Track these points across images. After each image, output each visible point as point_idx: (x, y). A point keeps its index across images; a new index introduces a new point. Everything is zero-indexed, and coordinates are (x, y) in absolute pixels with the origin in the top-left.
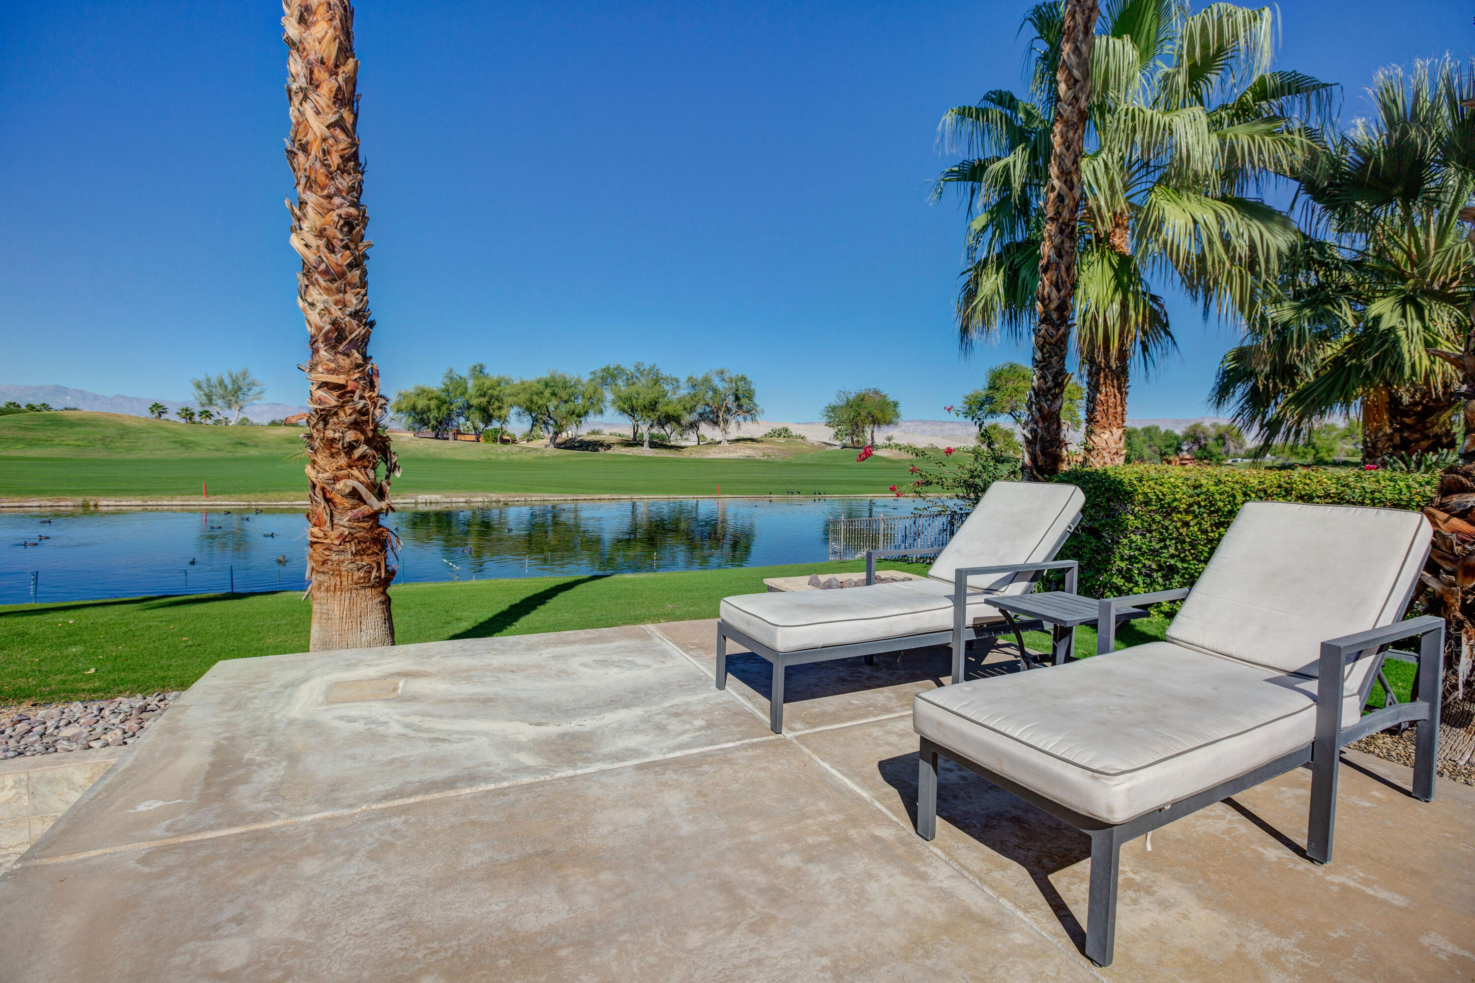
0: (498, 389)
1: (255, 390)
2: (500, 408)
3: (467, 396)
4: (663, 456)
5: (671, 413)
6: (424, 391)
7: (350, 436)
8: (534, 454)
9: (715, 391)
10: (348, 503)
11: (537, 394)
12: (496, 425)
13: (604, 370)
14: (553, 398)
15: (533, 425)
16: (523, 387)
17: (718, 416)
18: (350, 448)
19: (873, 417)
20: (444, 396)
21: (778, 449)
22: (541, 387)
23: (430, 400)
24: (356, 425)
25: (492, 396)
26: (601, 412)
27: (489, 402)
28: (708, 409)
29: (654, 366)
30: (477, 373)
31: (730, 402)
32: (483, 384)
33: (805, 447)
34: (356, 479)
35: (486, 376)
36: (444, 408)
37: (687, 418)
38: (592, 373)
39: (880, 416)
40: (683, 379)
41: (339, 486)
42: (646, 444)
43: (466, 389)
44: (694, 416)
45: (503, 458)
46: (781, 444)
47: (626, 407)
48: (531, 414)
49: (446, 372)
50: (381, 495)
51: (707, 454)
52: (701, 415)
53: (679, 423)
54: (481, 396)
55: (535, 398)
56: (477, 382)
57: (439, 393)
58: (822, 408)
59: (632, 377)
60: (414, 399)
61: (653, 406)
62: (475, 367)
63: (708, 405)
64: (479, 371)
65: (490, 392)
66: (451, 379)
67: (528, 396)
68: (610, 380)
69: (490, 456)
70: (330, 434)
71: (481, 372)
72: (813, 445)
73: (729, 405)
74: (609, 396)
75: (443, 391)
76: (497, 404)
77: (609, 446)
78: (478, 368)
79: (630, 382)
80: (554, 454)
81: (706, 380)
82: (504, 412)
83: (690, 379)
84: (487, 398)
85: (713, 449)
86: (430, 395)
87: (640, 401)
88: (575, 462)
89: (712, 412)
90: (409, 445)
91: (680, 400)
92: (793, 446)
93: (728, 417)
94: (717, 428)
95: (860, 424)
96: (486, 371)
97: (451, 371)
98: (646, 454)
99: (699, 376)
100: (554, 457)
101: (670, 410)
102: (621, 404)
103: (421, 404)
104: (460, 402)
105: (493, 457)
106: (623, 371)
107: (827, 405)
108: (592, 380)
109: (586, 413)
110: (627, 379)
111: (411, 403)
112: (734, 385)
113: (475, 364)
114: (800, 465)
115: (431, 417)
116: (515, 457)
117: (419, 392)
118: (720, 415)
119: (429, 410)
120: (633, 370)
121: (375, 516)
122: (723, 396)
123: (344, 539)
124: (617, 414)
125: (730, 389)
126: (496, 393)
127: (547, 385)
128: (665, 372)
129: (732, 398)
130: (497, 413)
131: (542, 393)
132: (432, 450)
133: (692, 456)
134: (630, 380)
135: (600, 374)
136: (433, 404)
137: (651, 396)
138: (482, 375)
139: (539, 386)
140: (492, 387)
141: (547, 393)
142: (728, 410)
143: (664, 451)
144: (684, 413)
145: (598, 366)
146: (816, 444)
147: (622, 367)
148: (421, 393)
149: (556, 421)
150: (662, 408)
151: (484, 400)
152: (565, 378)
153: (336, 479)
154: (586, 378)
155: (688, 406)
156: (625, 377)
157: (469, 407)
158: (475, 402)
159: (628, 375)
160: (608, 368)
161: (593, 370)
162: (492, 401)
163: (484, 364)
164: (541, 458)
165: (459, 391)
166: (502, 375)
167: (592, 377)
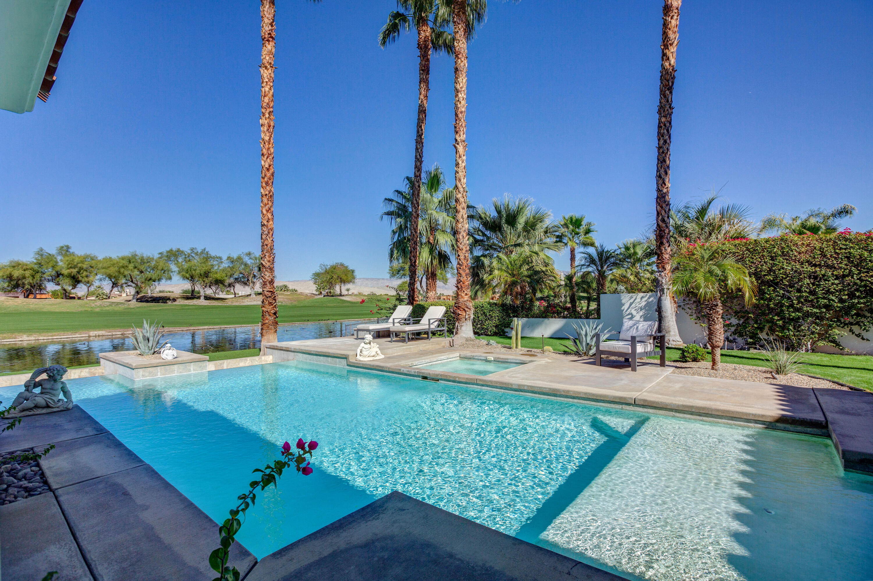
2: (87, 276)
3: (58, 268)
4: (214, 304)
5: (219, 278)
6: (20, 264)
8: (121, 306)
9: (246, 265)
11: (123, 267)
13: (168, 252)
14: (136, 270)
15: (113, 287)
16: (112, 263)
17: (248, 280)
19: (341, 279)
20: (36, 267)
21: (286, 298)
22: (125, 262)
23: (25, 270)
25: (81, 269)
26: (170, 278)
27: (78, 272)
28: (241, 276)
29: (205, 249)
30: (64, 252)
31: (256, 271)
32: (73, 260)
33: (302, 296)
35: (73, 254)
36: (38, 276)
37: (228, 281)
38: (160, 253)
39: (344, 278)
40: (225, 258)
42: (202, 298)
43: (57, 262)
44: (232, 280)
46: (288, 295)
47: (188, 275)
49: (36, 250)
51: (243, 302)
52: (236, 279)
53: (224, 285)
54: (71, 268)
55: (122, 270)
57: (33, 266)
58: (311, 274)
59: (189, 256)
61: (206, 274)
62: (62, 247)
63: (241, 273)
64: (65, 250)
65: (79, 265)
66: (42, 255)
67: (117, 269)
68: (173, 258)
69: (86, 309)
71: (67, 251)
72: (307, 295)
73: (255, 273)
74: (174, 267)
75: (36, 264)
76: (85, 273)
77: (174, 300)
78: (65, 248)
79: (188, 259)
80: (138, 306)
81: (239, 258)
82: (91, 279)
83: (229, 258)
84: (76, 270)
85: (246, 300)
86: (25, 267)
87: (198, 271)
88: (156, 310)
89: (244, 277)
90: (8, 303)
91: (223, 270)
92: (295, 296)
93: (255, 280)
94: (247, 287)
95: (333, 282)
96: (71, 251)
97: (42, 250)
98: (203, 304)
99: (235, 256)
100: (138, 308)
101: (218, 276)
102: (184, 274)
103: (16, 273)
104: (49, 272)
105: (89, 309)
106: (182, 252)
107: (314, 272)
108: (161, 258)
109: (159, 280)
110: (185, 258)
111: (8, 273)
112: (258, 261)
113: (62, 245)
114: (302, 307)
115: (26, 282)
117: (13, 264)
118: (250, 279)
119: (24, 278)
120: (189, 252)
122: (251, 268)
124: (181, 279)
125: (256, 263)
126: (85, 266)
127: (130, 261)
128: (213, 253)
129: (257, 269)
130: (85, 279)
131: (125, 265)
132: (31, 306)
133: (234, 304)
134: (188, 258)
135: (165, 254)
136: (28, 273)
137: (205, 268)
138: (68, 253)
139: (124, 262)
140: (82, 262)
141: (131, 266)
142: (255, 276)
143: (214, 301)
144: (226, 278)
145: (165, 249)
146: (309, 295)
147: (181, 249)
148: (16, 265)
149: (137, 285)
150: (213, 276)
151: (74, 271)
152: (143, 257)
154: (156, 256)
155: (229, 274)
156: (184, 256)
157: (59, 275)
158: (65, 272)
159: (185, 255)
160: (171, 250)
161: (160, 252)
162: (82, 271)
163: (70, 245)
164: (129, 308)
165: (51, 264)
166: (88, 253)
167: (160, 256)
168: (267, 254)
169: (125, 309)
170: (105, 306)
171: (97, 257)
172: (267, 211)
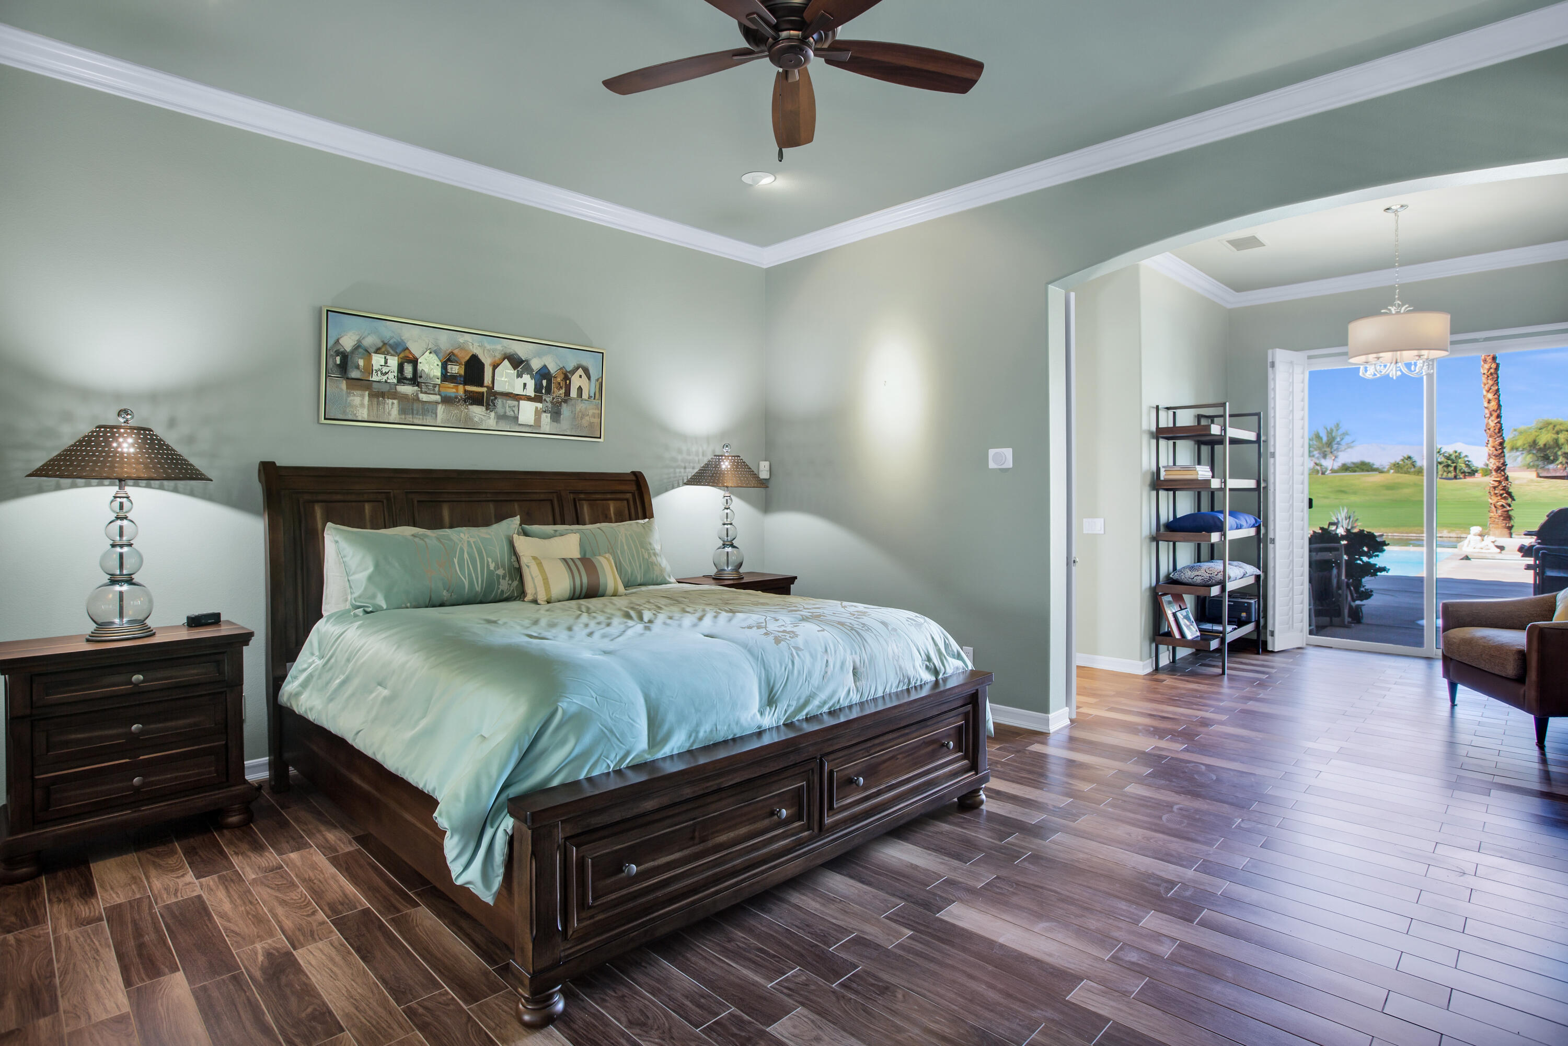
1: (1348, 439)
6: (1550, 424)
7: (1501, 492)
10: (1500, 508)
18: (1501, 495)
24: (1503, 490)
34: (1503, 502)
41: (1498, 504)
50: (1510, 506)
60: (1534, 434)
70: (1496, 492)
86: (1558, 427)
111: (1530, 440)
121: (1508, 511)
123: (1500, 516)
153: (1498, 502)
168: (1491, 439)
172: (1488, 391)
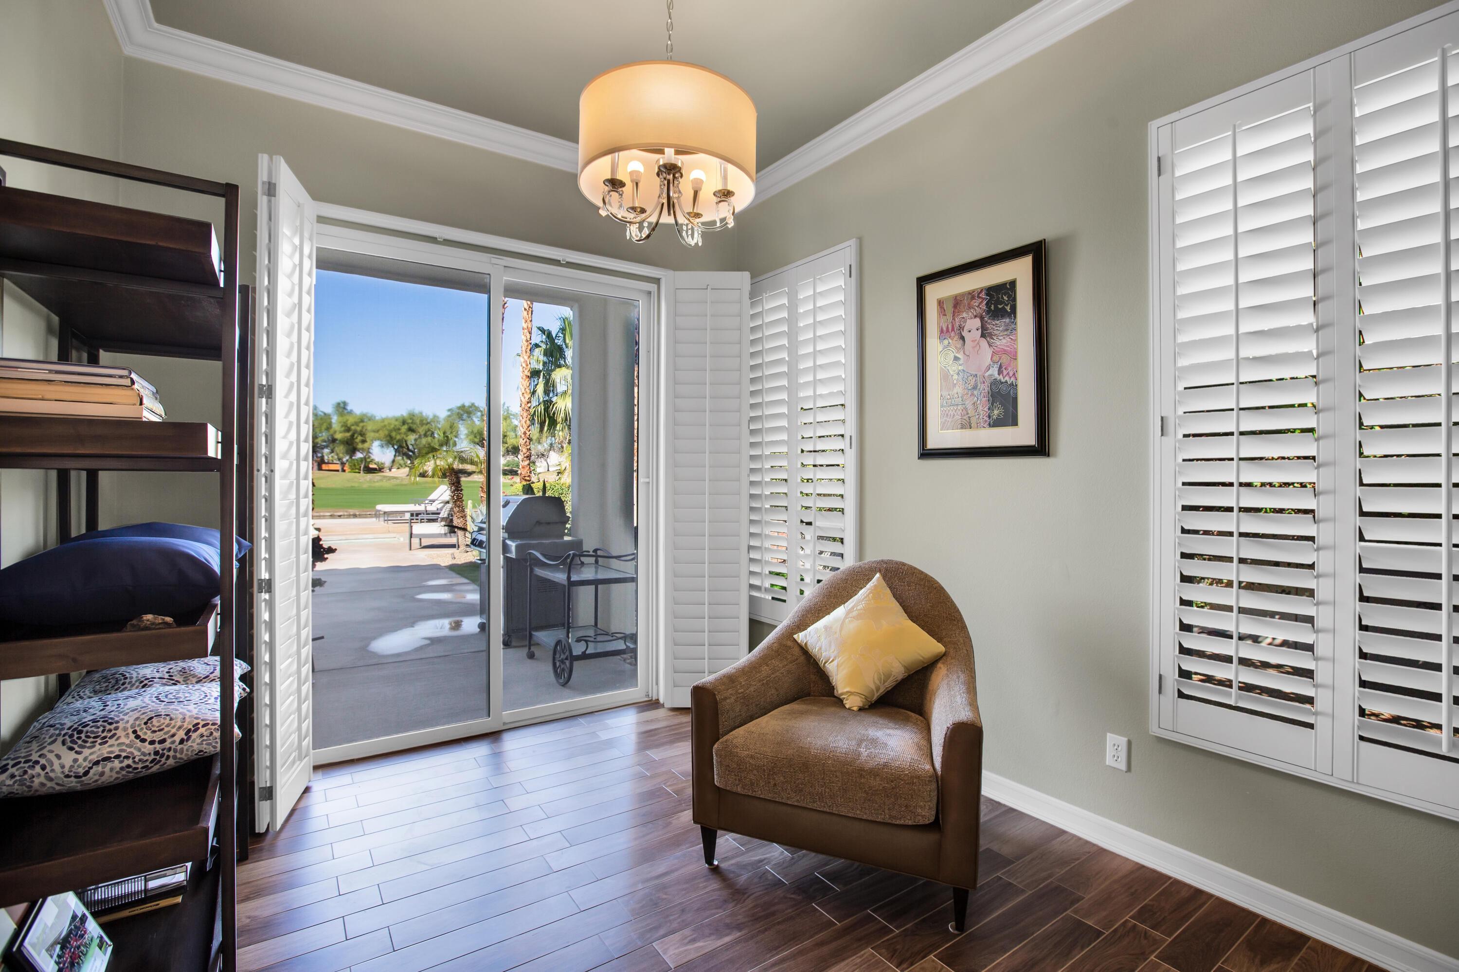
0: (361, 424)
2: (364, 441)
3: (332, 431)
8: (394, 482)
11: (396, 429)
12: (359, 455)
13: (459, 408)
14: (411, 433)
15: (395, 456)
16: (382, 424)
25: (355, 432)
27: (353, 436)
30: (341, 410)
32: (347, 421)
35: (350, 413)
38: (449, 410)
43: (330, 424)
45: (365, 486)
48: (393, 447)
54: (345, 430)
55: (393, 434)
56: (341, 419)
62: (339, 404)
64: (342, 408)
65: (353, 427)
67: (388, 431)
68: (465, 416)
69: (353, 484)
71: (344, 409)
74: (463, 429)
76: (360, 438)
78: (342, 405)
82: (366, 445)
84: (351, 433)
96: (349, 408)
97: (317, 408)
104: (324, 436)
105: (356, 485)
108: (449, 416)
113: (339, 401)
116: (377, 484)
126: (359, 429)
127: (404, 422)
130: (360, 446)
131: (399, 429)
135: (456, 411)
138: (346, 412)
139: (397, 423)
140: (357, 424)
141: (404, 429)
147: (476, 405)
149: (414, 453)
151: (348, 435)
152: (422, 415)
154: (443, 414)
156: (479, 414)
157: (334, 440)
158: (339, 436)
160: (463, 406)
161: (450, 408)
162: (356, 435)
163: (347, 401)
164: (402, 485)
165: (325, 426)
166: (365, 411)
167: (449, 413)
169: (397, 485)
170: (374, 482)
171: (375, 417)
